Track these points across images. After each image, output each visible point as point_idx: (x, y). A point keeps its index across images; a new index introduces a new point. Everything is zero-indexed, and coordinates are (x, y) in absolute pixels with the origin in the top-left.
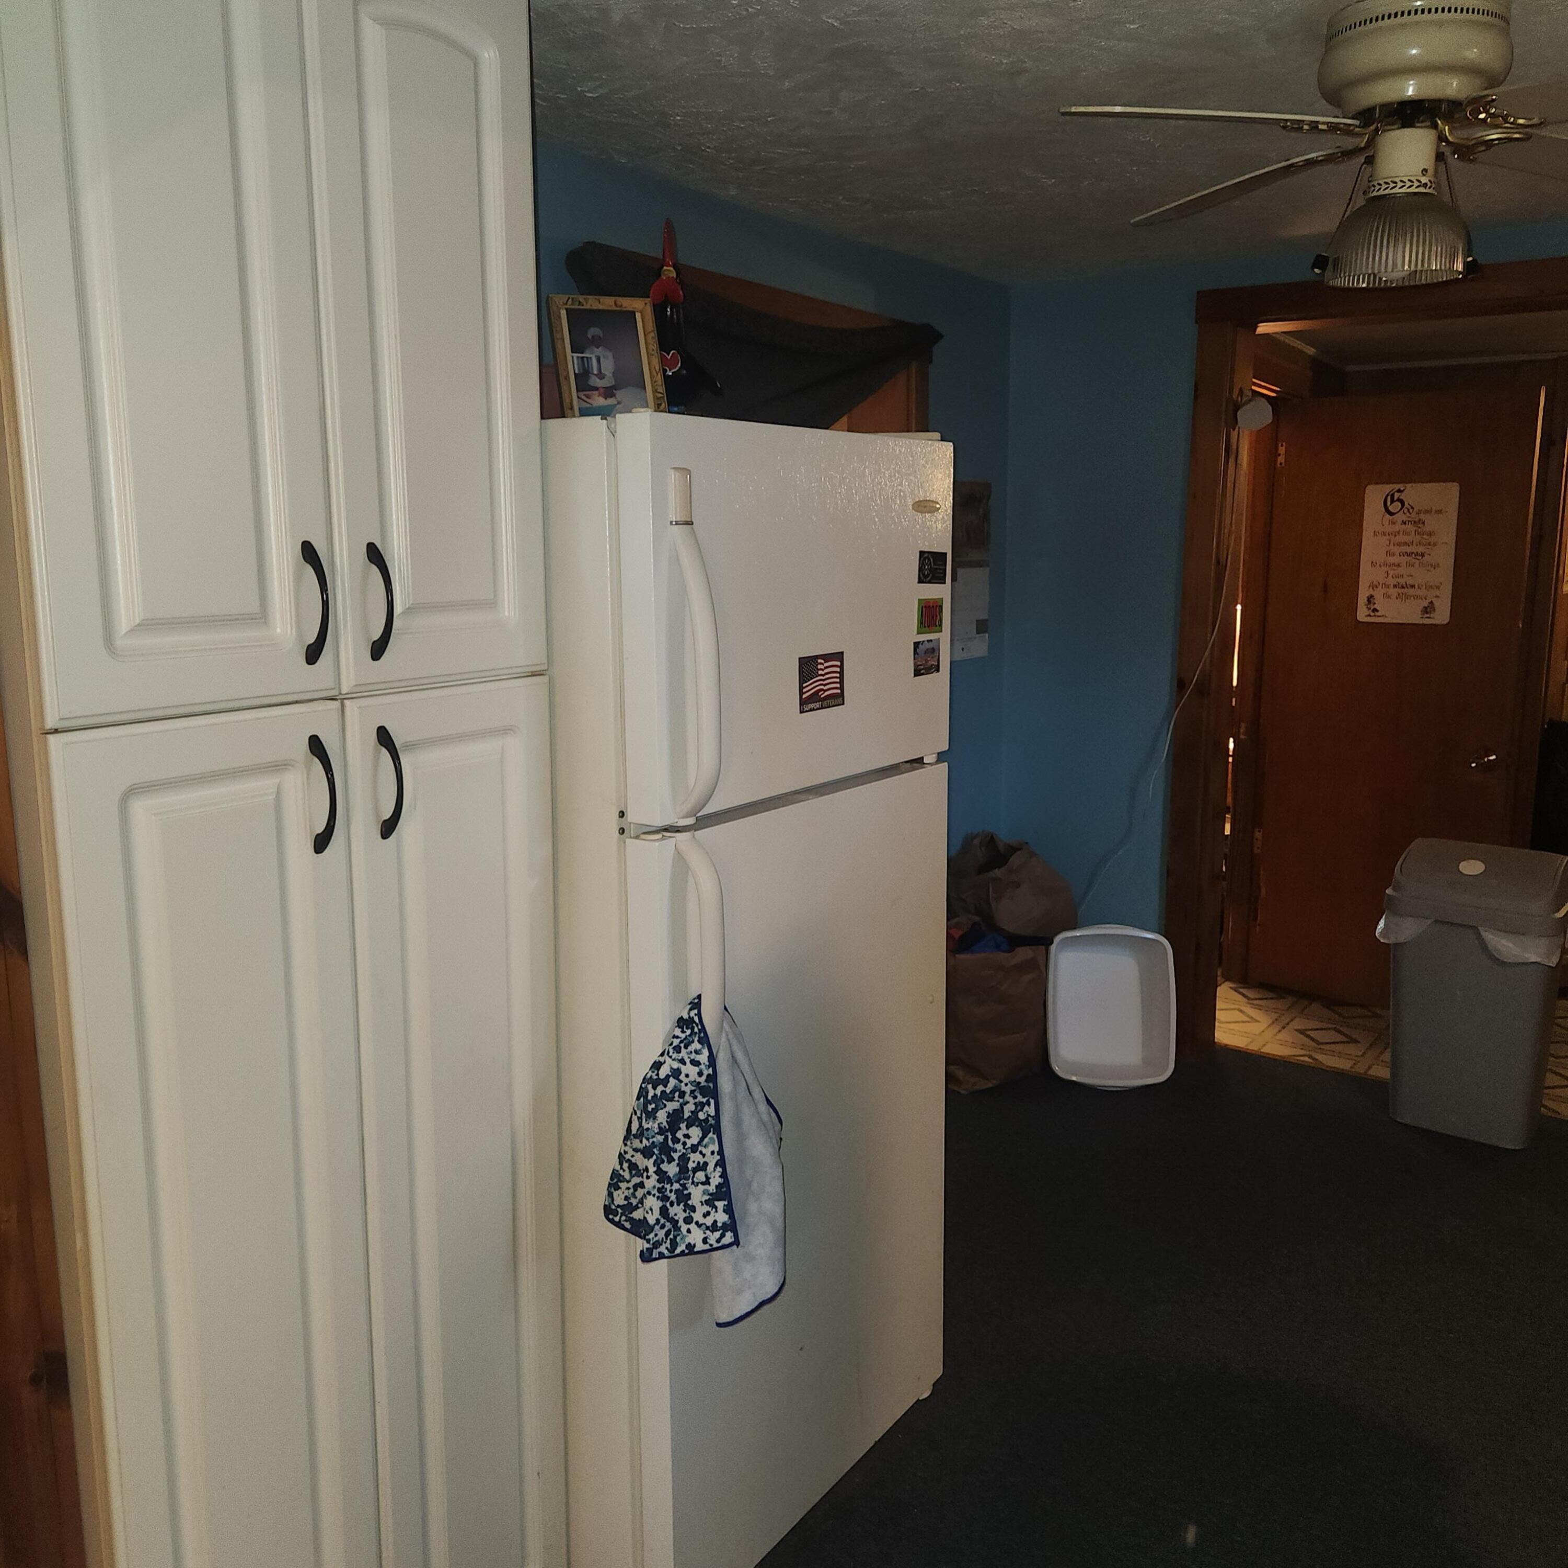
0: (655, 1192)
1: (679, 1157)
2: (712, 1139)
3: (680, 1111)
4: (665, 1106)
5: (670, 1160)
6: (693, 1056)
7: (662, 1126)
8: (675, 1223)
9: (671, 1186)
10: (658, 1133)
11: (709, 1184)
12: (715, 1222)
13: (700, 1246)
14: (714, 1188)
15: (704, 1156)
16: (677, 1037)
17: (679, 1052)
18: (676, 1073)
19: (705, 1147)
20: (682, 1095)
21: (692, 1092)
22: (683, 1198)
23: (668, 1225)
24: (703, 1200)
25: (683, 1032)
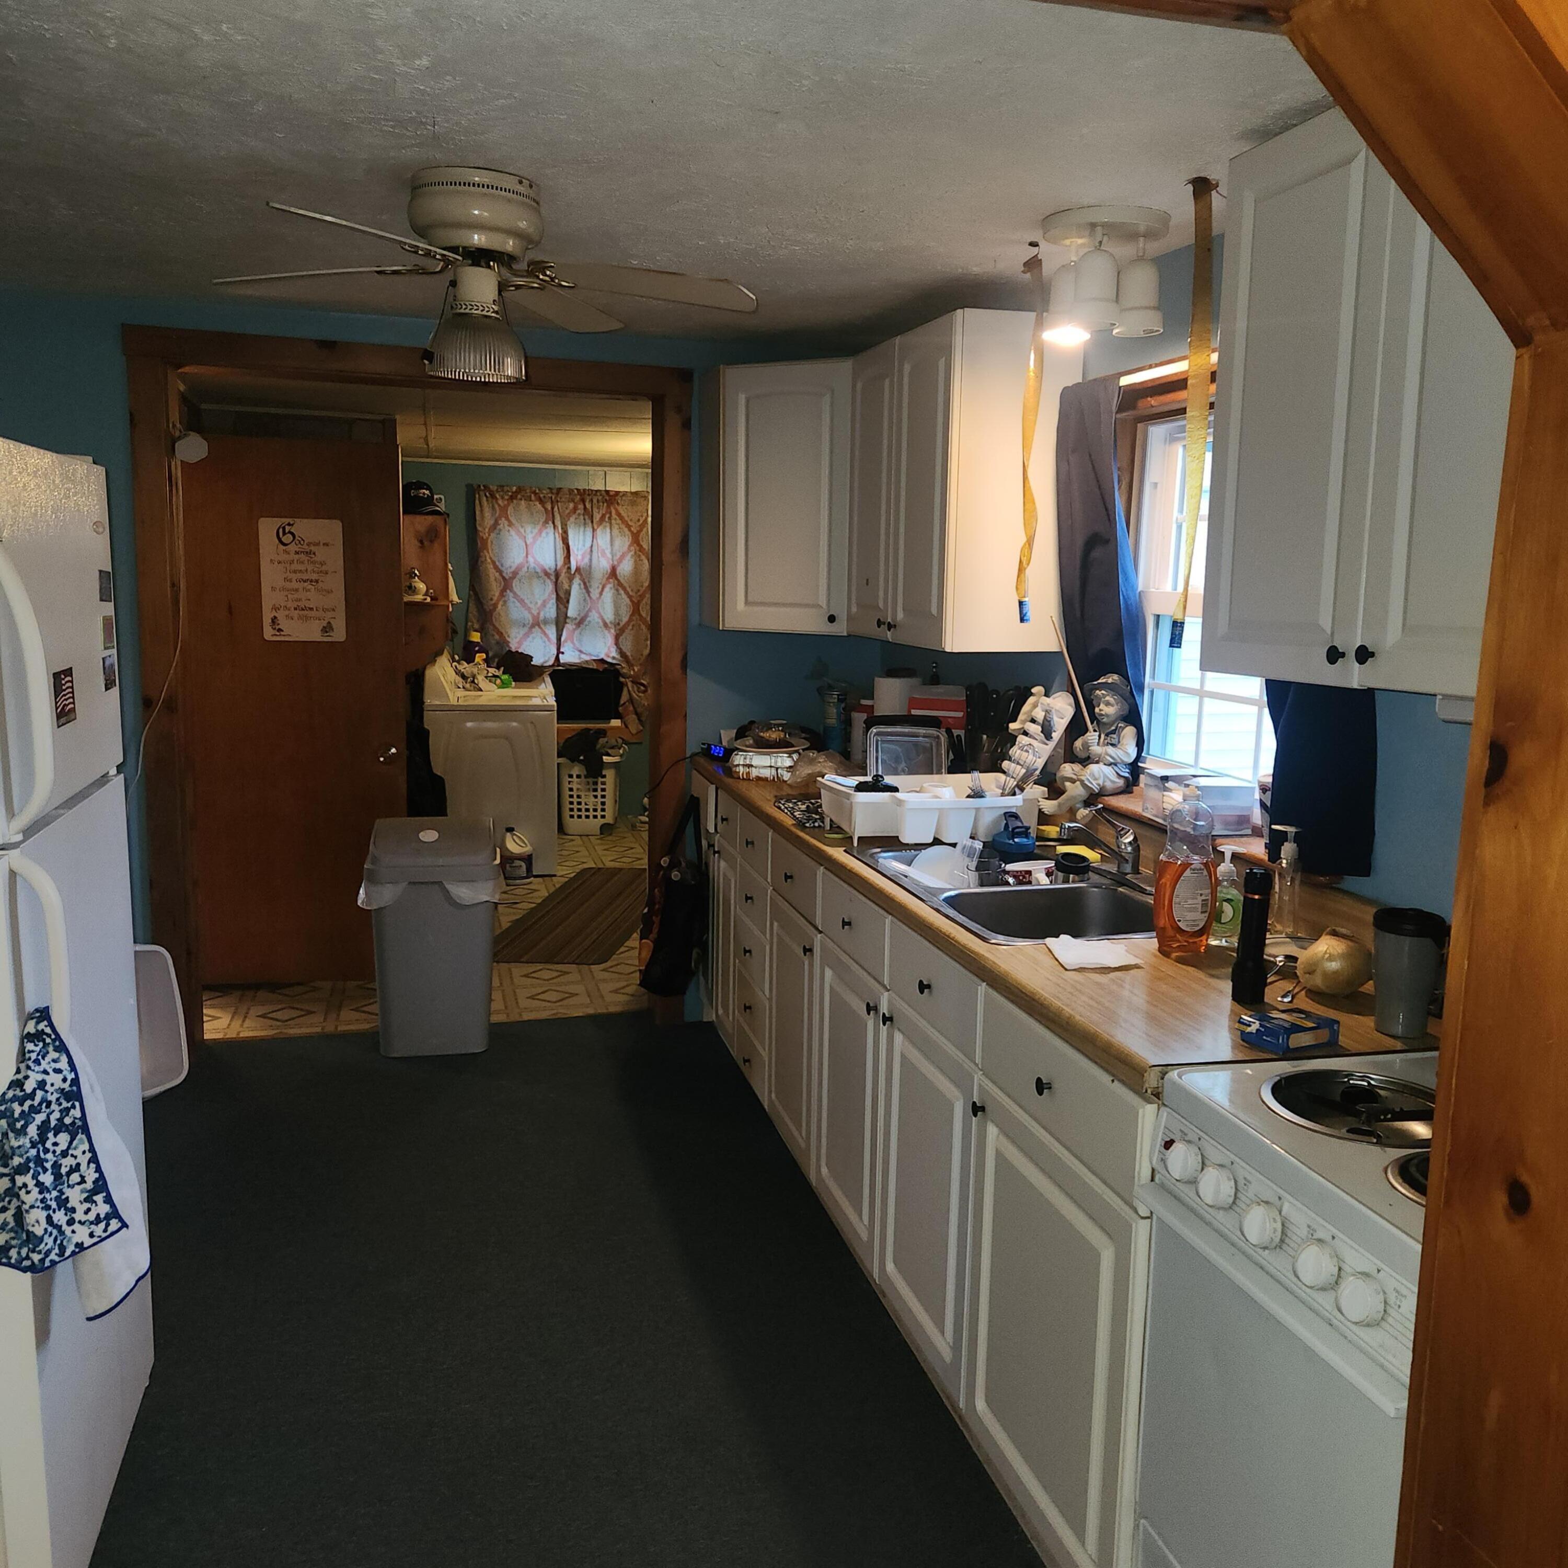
0: (38, 1204)
1: (52, 1166)
2: (81, 1139)
3: (46, 1122)
4: (34, 1119)
5: (45, 1170)
6: (54, 1065)
7: (33, 1139)
8: (59, 1228)
9: (50, 1194)
10: (31, 1148)
11: (85, 1182)
12: (98, 1215)
13: (88, 1242)
14: (91, 1184)
15: (76, 1157)
16: (33, 1051)
17: (39, 1064)
18: (42, 1085)
19: (75, 1149)
20: (49, 1104)
21: (58, 1099)
22: (63, 1202)
23: (55, 1232)
24: (82, 1200)
25: (36, 1045)
